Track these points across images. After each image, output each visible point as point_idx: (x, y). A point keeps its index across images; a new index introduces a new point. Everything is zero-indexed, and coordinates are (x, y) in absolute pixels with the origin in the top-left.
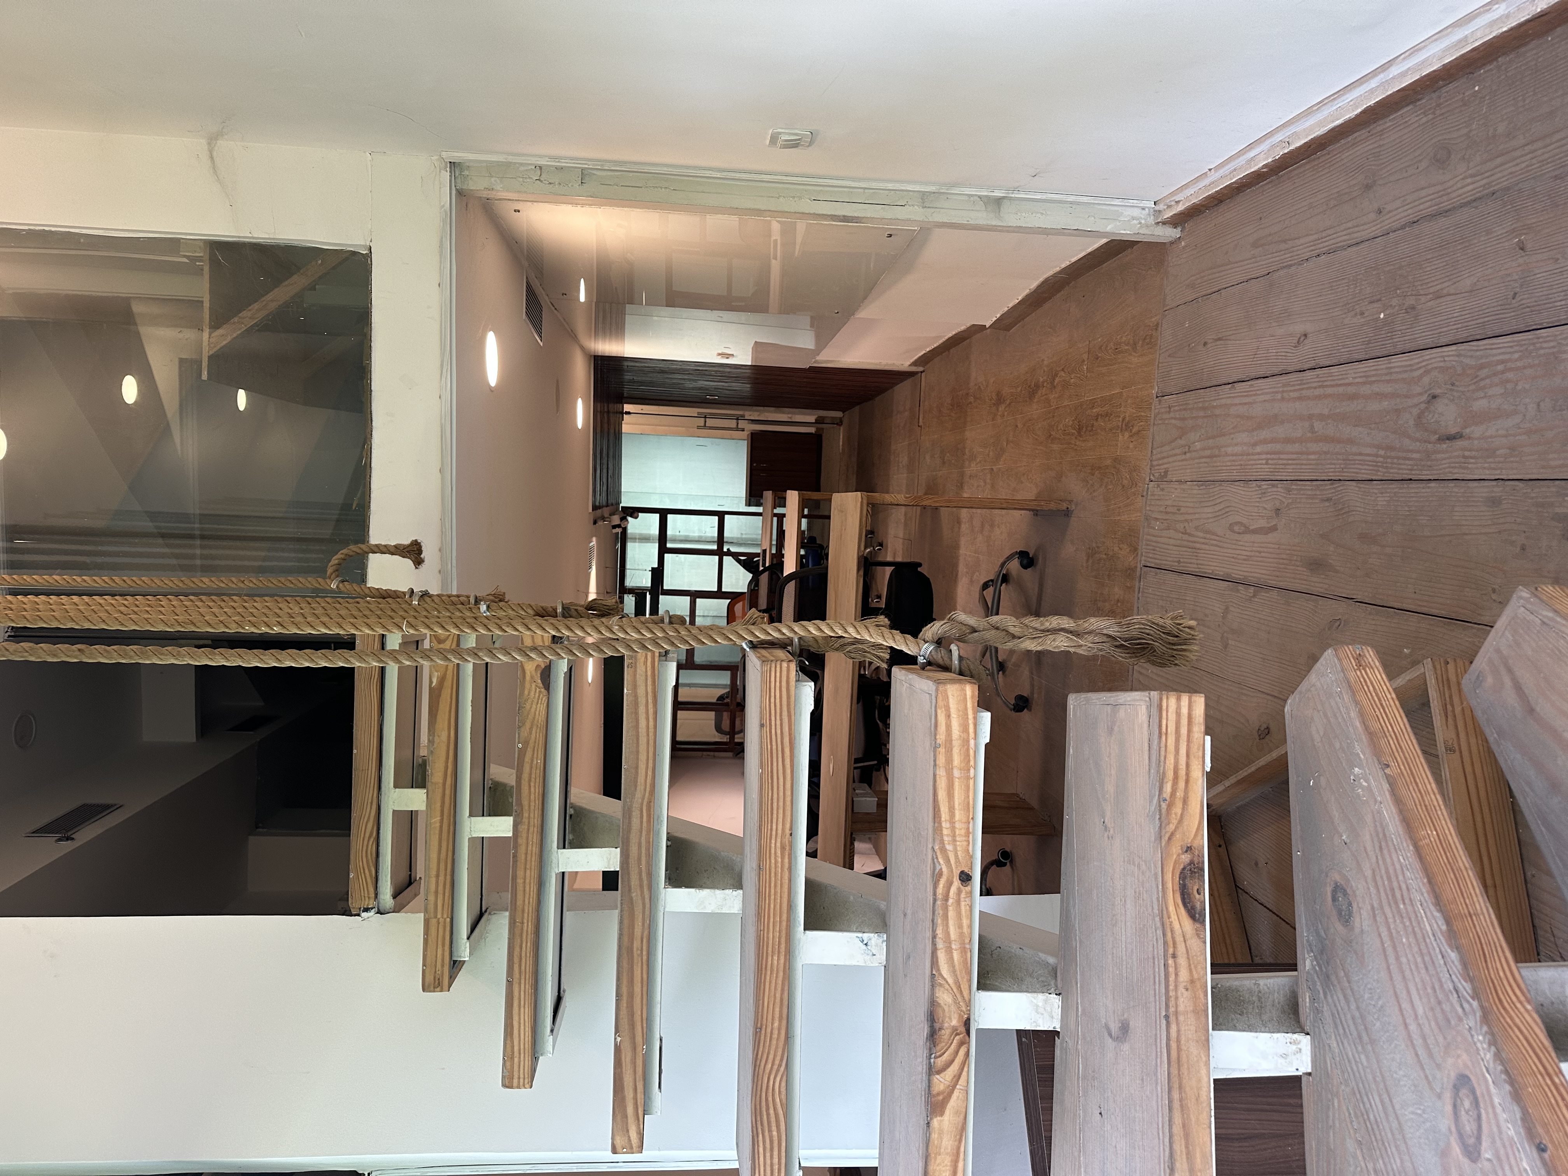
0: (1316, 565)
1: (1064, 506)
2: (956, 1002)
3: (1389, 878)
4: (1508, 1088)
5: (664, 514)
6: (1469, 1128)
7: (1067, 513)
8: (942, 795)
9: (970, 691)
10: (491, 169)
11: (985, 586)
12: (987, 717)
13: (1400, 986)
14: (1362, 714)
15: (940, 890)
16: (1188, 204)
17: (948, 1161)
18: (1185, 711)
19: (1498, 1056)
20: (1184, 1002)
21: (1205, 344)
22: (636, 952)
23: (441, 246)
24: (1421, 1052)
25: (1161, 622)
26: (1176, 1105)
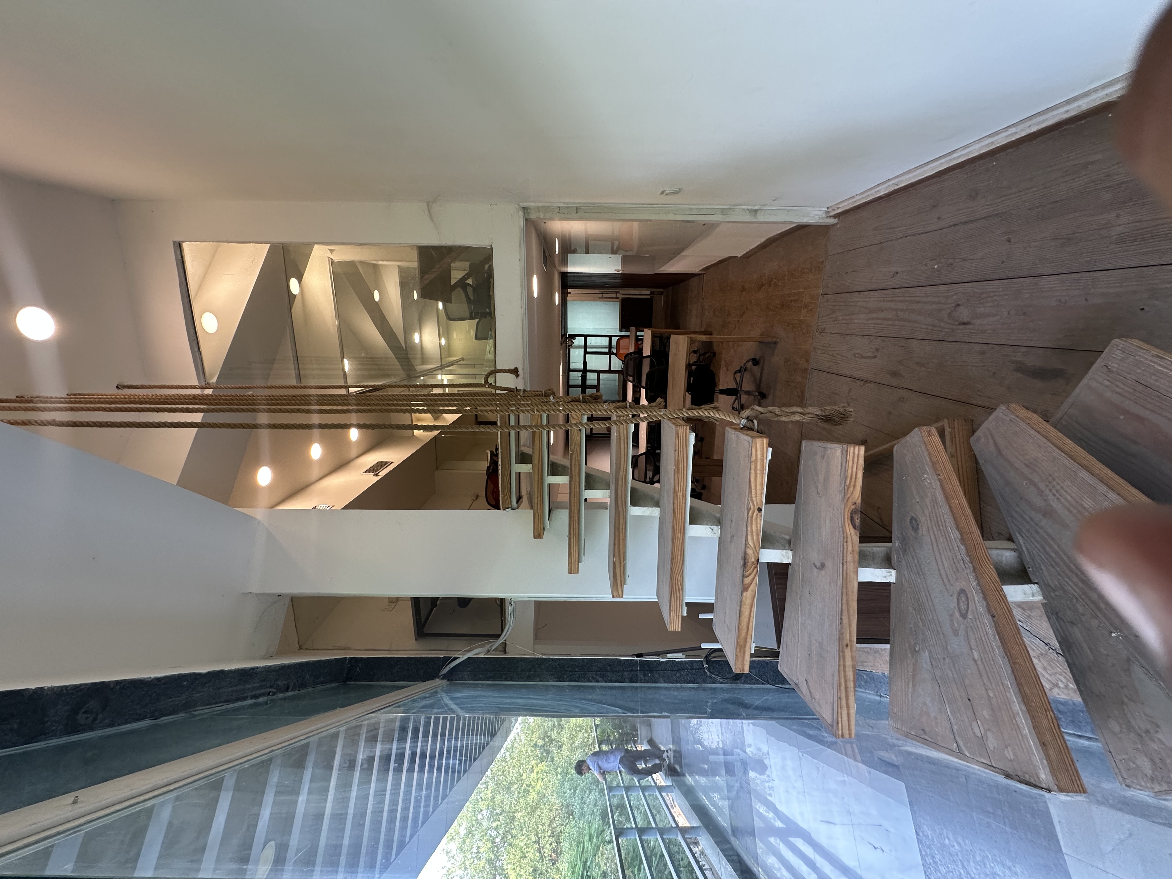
0: (895, 374)
1: (774, 340)
2: (754, 553)
3: (937, 517)
4: (981, 595)
5: (586, 337)
6: (963, 607)
7: (775, 343)
8: (752, 480)
9: (765, 441)
10: (538, 209)
11: (736, 373)
12: (770, 450)
13: (938, 557)
14: (929, 454)
15: (750, 514)
16: (843, 209)
17: (748, 607)
18: (856, 452)
19: (978, 584)
20: (849, 558)
21: (847, 273)
22: (621, 530)
23: (520, 244)
24: (945, 580)
25: (838, 409)
26: (844, 593)
